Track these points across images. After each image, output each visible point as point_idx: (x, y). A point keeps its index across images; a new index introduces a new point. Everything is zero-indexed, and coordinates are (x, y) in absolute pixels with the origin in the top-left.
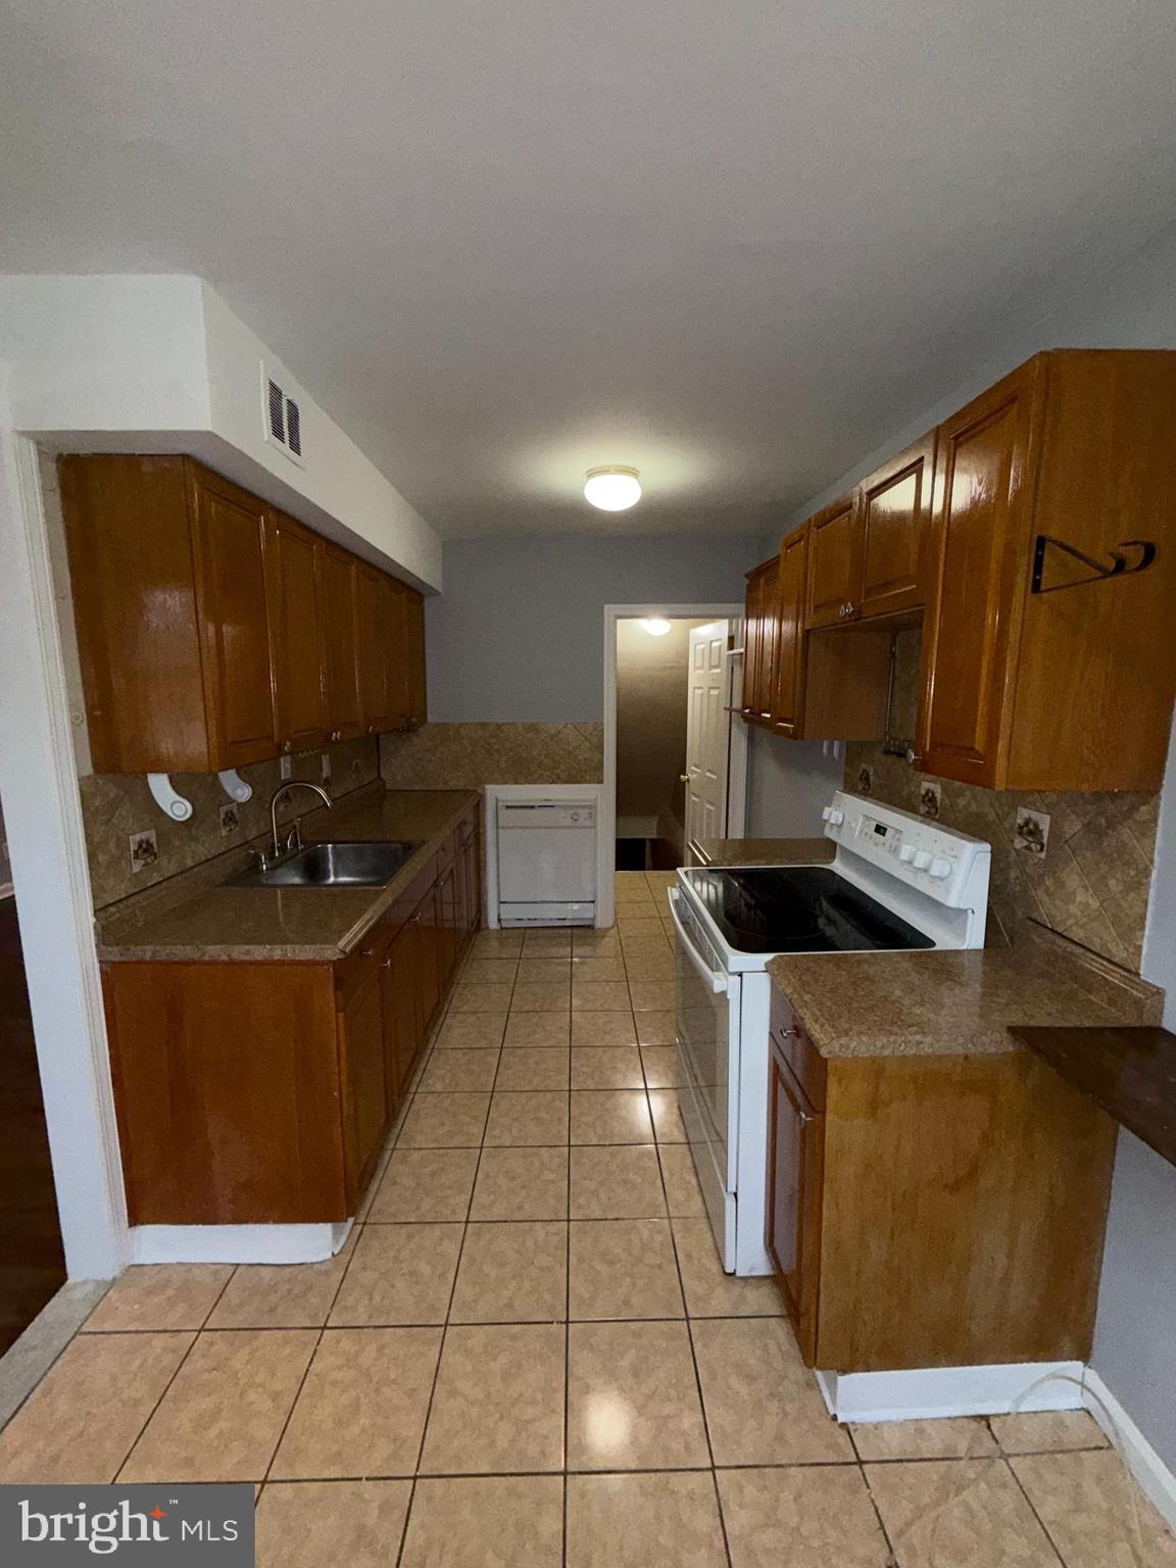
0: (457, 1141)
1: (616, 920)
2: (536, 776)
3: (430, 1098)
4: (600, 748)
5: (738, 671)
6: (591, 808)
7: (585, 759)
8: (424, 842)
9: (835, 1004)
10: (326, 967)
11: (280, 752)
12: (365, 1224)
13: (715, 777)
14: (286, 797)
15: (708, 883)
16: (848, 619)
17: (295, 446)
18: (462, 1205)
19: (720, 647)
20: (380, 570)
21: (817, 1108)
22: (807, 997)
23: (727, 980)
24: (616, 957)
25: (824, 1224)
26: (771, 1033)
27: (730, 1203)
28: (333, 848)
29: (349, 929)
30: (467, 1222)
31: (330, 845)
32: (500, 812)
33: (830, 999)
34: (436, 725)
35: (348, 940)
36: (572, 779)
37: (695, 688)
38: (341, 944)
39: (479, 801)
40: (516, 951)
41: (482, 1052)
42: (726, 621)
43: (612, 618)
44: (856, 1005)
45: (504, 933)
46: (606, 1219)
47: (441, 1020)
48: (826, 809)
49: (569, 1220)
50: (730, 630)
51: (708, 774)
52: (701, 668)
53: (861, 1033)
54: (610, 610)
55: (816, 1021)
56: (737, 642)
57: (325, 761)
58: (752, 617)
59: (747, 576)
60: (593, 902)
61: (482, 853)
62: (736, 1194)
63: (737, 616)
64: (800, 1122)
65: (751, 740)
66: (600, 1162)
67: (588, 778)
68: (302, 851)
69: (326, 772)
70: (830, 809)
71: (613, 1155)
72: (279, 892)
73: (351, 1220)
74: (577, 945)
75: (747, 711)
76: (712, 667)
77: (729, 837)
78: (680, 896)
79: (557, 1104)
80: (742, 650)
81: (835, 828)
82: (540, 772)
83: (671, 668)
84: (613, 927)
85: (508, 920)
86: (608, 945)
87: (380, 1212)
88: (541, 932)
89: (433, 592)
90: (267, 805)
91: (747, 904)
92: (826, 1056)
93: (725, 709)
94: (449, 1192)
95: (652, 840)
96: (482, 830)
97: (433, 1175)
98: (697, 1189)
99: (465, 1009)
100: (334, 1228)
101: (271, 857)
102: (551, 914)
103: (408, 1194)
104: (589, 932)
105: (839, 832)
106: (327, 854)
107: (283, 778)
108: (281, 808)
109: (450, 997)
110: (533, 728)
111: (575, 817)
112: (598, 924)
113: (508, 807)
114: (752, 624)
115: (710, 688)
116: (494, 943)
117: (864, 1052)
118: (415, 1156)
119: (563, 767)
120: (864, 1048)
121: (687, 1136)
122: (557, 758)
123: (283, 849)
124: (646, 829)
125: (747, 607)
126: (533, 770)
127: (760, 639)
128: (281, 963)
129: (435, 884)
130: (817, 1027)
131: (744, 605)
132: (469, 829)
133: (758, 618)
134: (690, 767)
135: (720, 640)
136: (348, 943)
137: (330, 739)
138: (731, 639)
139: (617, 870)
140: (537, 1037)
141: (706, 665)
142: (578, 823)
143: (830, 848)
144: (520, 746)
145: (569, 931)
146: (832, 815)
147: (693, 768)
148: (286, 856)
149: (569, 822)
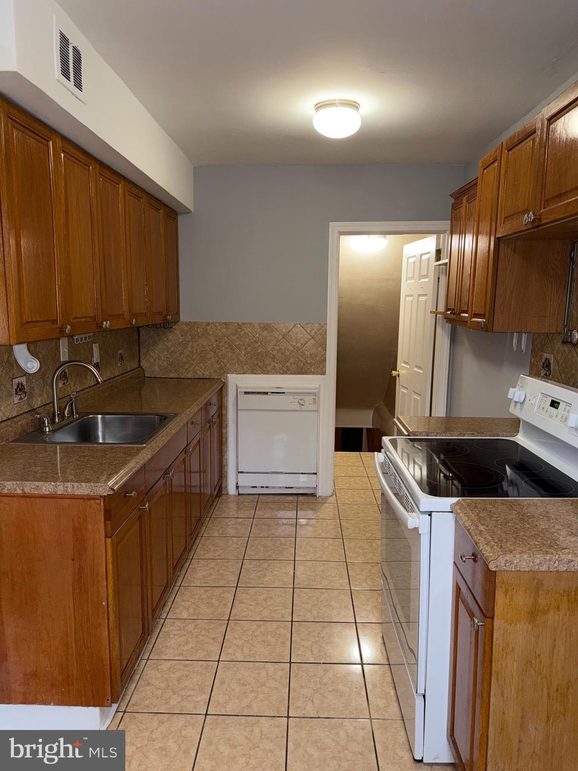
0: (201, 655)
1: (334, 490)
2: (269, 368)
3: (177, 623)
4: (323, 345)
5: (443, 280)
6: (315, 395)
7: (311, 355)
8: (176, 415)
9: (505, 532)
10: (98, 502)
11: (62, 333)
12: (125, 712)
13: (422, 372)
14: (64, 376)
15: (414, 462)
16: (530, 226)
17: (78, 85)
18: (202, 703)
19: (429, 259)
20: (143, 190)
21: (488, 615)
22: (481, 528)
23: (419, 518)
24: (334, 518)
25: (491, 707)
26: (454, 562)
27: (419, 701)
28: (103, 419)
29: (117, 473)
30: (206, 714)
31: (100, 416)
32: (239, 396)
33: (501, 529)
34: (188, 324)
35: (115, 482)
36: (301, 371)
37: (406, 296)
38: (110, 483)
39: (222, 387)
40: (249, 513)
41: (221, 590)
42: (435, 236)
43: (336, 234)
44: (522, 534)
45: (242, 498)
46: (319, 718)
47: (187, 564)
48: (511, 389)
49: (288, 717)
50: (438, 244)
51: (416, 369)
52: (412, 278)
53: (523, 552)
54: (334, 227)
55: (487, 544)
56: (444, 254)
57: (96, 349)
58: (456, 233)
59: (452, 196)
60: (316, 474)
61: (224, 431)
62: (424, 696)
63: (444, 232)
64: (474, 627)
65: (454, 339)
66: (315, 675)
67: (313, 370)
68: (77, 419)
69: (96, 359)
70: (514, 390)
71: (326, 671)
72: (58, 447)
73: (115, 706)
74: (302, 509)
75: (449, 312)
76: (421, 277)
77: (433, 415)
78: (385, 459)
79: (282, 631)
80: (447, 261)
81: (518, 406)
82: (273, 364)
83: (388, 279)
84: (332, 496)
85: (245, 487)
86: (327, 510)
87: (135, 704)
88: (271, 498)
89: (187, 211)
90: (49, 381)
91: (445, 476)
92: (494, 569)
93: (431, 312)
94: (192, 693)
95: (368, 429)
96: (224, 412)
97: (179, 680)
98: (394, 699)
99: (206, 556)
100: (102, 712)
101: (52, 421)
102: (280, 483)
103: (159, 692)
104: (310, 499)
105: (521, 409)
106: (97, 423)
107: (62, 360)
108: (60, 385)
109: (195, 547)
110: (266, 327)
111: (302, 402)
112: (320, 493)
113: (246, 393)
114: (456, 238)
115: (419, 295)
116: (233, 506)
117: (524, 566)
118: (165, 666)
119: (292, 360)
120: (525, 563)
121: (388, 659)
122: (287, 353)
123: (62, 415)
124: (363, 420)
125: (452, 226)
126: (267, 362)
127: (462, 253)
128: (63, 497)
129: (185, 450)
130: (488, 548)
131: (449, 222)
132: (213, 410)
133: (460, 233)
134: (400, 364)
135: (429, 253)
136: (116, 483)
137: (101, 327)
138: (438, 252)
139: (336, 450)
140: (267, 579)
141: (417, 275)
142: (303, 408)
143: (515, 424)
144: (257, 342)
145: (295, 498)
146: (515, 394)
147: (403, 365)
148: (64, 423)
149: (297, 407)
